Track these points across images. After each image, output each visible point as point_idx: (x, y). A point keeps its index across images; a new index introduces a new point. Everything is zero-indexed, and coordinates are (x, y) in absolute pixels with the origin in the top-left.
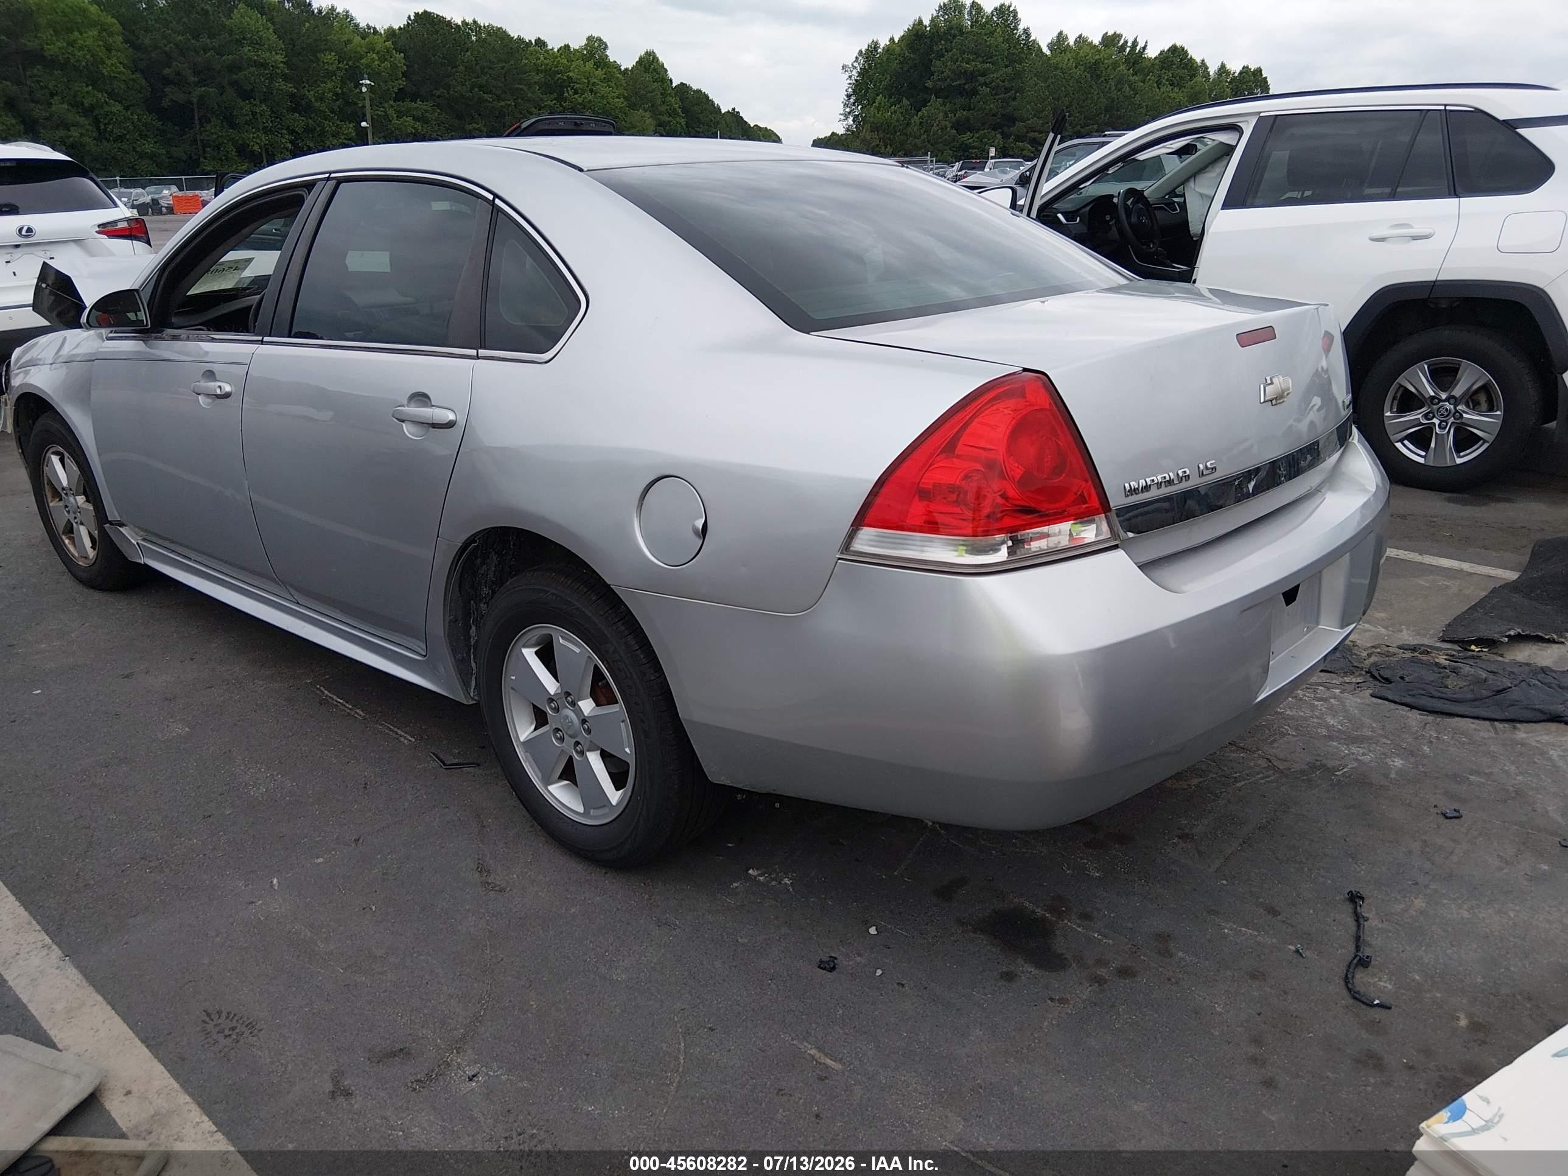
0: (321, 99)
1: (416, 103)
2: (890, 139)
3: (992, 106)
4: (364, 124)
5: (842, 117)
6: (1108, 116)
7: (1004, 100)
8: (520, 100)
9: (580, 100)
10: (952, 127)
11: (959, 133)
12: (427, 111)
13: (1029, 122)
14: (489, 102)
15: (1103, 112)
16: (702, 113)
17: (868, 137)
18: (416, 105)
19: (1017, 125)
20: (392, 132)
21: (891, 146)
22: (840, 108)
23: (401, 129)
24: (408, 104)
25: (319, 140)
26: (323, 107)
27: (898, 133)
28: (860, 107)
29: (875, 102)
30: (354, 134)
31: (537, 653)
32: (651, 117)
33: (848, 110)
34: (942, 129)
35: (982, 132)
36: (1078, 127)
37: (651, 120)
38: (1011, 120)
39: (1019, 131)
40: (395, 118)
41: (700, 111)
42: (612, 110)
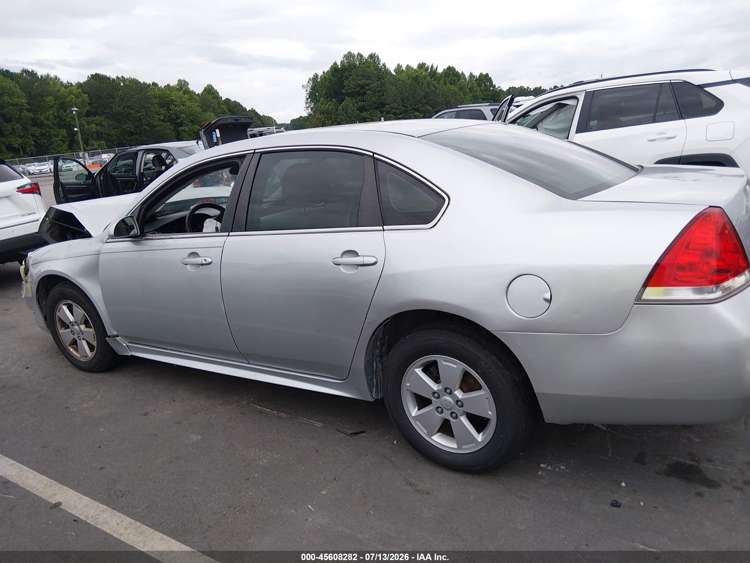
0: (48, 119)
1: (96, 117)
2: (329, 117)
3: (374, 99)
4: (76, 129)
5: (305, 109)
6: (425, 100)
7: (379, 96)
8: (148, 112)
9: (178, 110)
10: (357, 110)
11: (361, 111)
12: (101, 121)
13: (391, 105)
14: (133, 114)
15: (423, 98)
16: (238, 111)
17: (319, 117)
18: (96, 118)
19: (386, 107)
20: (86, 132)
21: (330, 120)
22: (304, 105)
23: (90, 130)
24: (92, 118)
25: (48, 139)
26: (49, 123)
27: (333, 114)
28: (313, 104)
29: (320, 101)
30: (66, 135)
31: (422, 370)
32: (214, 115)
33: (308, 105)
34: (353, 111)
35: (371, 111)
36: (413, 106)
37: (214, 116)
38: (383, 105)
39: (387, 110)
40: (87, 125)
41: (237, 111)
42: (195, 113)
